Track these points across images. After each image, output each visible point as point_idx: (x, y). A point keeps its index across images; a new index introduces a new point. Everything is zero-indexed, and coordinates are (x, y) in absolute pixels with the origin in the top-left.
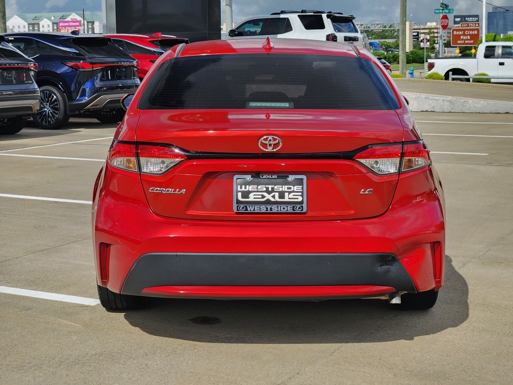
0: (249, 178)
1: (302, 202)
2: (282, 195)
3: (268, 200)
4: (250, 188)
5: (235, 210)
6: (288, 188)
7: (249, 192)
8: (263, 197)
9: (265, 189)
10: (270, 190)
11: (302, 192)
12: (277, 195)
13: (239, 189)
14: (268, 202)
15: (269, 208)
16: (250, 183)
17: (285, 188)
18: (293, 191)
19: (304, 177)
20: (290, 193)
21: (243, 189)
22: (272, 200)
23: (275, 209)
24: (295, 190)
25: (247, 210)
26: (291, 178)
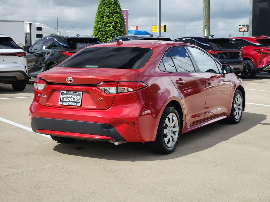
0: (65, 92)
1: (79, 102)
2: (74, 100)
4: (65, 96)
5: (59, 103)
6: (76, 97)
7: (64, 97)
8: (68, 99)
9: (69, 97)
10: (71, 97)
11: (80, 98)
12: (72, 99)
14: (70, 101)
15: (69, 103)
16: (65, 94)
17: (75, 97)
18: (77, 98)
19: (81, 93)
20: (76, 98)
21: (63, 96)
22: (71, 101)
23: (71, 104)
24: (78, 98)
25: (62, 103)
26: (78, 93)
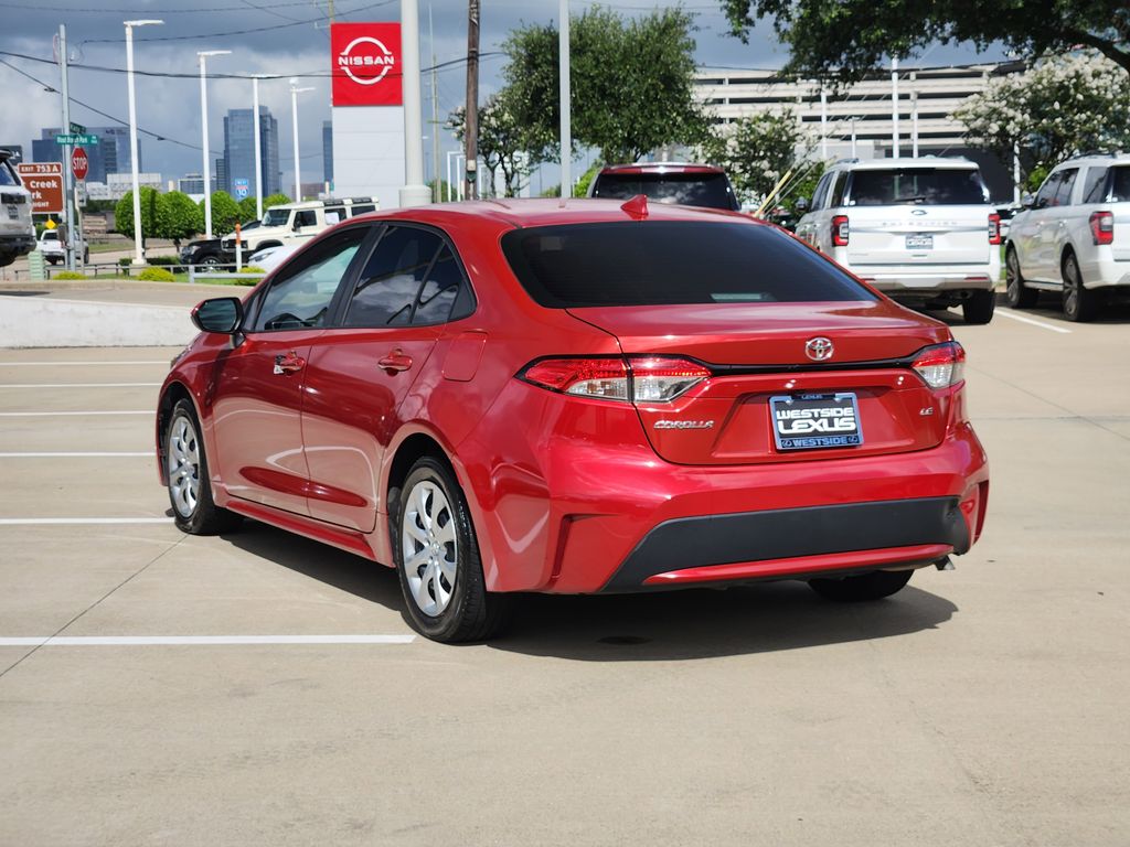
0: (788, 400)
2: (831, 424)
3: (816, 431)
4: (792, 414)
9: (810, 415)
10: (816, 415)
12: (825, 422)
13: (779, 417)
14: (816, 433)
15: (819, 441)
16: (790, 408)
17: (832, 412)
19: (852, 395)
20: (840, 418)
21: (784, 417)
23: (827, 442)
25: (793, 445)
26: (839, 397)
